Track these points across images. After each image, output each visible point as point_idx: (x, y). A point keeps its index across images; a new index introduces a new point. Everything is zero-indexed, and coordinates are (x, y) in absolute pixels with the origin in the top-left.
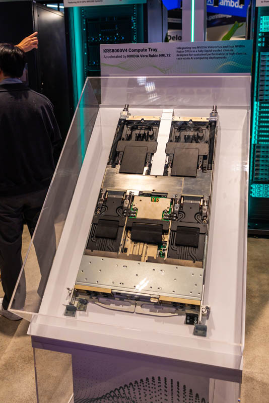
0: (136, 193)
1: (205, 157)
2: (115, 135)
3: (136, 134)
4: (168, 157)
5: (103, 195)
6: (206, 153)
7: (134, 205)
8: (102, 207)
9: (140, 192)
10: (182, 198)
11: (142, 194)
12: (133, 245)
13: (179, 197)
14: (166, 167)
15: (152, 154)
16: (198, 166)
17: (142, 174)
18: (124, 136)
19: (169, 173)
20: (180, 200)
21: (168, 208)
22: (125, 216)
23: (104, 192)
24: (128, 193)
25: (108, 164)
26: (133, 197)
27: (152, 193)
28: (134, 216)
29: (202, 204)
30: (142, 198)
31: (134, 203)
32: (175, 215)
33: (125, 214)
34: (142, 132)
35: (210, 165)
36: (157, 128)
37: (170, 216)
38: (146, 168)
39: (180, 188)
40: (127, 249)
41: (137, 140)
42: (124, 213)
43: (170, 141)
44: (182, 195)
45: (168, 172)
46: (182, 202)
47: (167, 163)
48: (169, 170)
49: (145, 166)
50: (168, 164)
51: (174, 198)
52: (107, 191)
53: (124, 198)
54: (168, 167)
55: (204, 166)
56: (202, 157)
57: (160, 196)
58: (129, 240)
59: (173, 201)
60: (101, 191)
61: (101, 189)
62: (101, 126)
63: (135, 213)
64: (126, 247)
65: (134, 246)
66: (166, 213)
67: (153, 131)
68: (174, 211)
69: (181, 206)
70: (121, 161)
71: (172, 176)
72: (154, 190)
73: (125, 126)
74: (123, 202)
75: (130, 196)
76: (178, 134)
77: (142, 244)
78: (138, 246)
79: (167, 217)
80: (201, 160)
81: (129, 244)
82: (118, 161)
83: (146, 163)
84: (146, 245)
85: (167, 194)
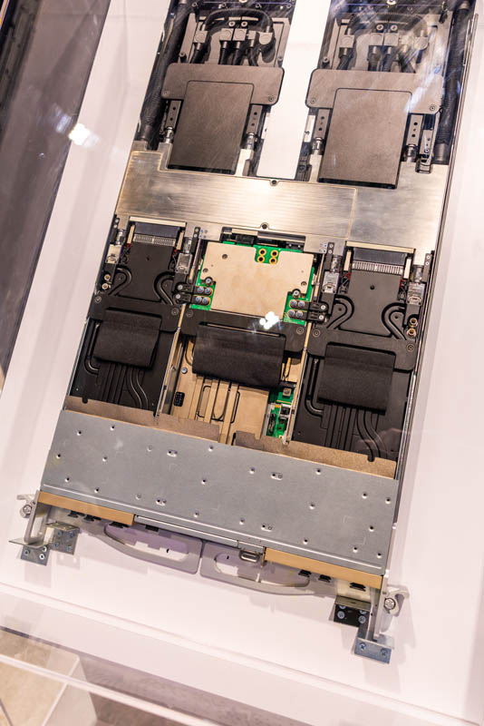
0: (214, 233)
1: (428, 121)
2: (161, 44)
3: (222, 42)
4: (313, 118)
5: (121, 234)
6: (432, 108)
7: (206, 270)
8: (117, 272)
9: (224, 229)
10: (349, 254)
11: (228, 237)
12: (199, 387)
13: (338, 252)
14: (307, 149)
15: (266, 108)
16: (405, 149)
17: (234, 173)
18: (187, 49)
19: (315, 171)
20: (342, 260)
21: (304, 283)
22: (181, 302)
23: (122, 226)
24: (190, 234)
25: (138, 137)
26: (205, 243)
27: (260, 233)
28: (207, 304)
29: (406, 276)
30: (228, 247)
31: (206, 263)
32: (323, 307)
33: (178, 296)
34: (240, 35)
35: (442, 147)
36: (286, 20)
37: (309, 308)
38: (246, 154)
39: (344, 221)
40: (183, 395)
41: (225, 63)
42: (176, 291)
43: (324, 65)
44: (349, 244)
45: (309, 167)
46: (346, 268)
47: (308, 139)
48: (315, 160)
49: (243, 145)
50: (313, 140)
51: (323, 251)
52: (131, 223)
53: (179, 248)
54: (311, 152)
55: (421, 152)
56: (419, 119)
57: (282, 245)
58: (190, 368)
59: (319, 262)
60: (113, 223)
61: (115, 216)
62: (125, 16)
63: (209, 294)
64: (180, 389)
65: (203, 389)
66: (296, 297)
67: (272, 30)
68: (321, 294)
69: (344, 279)
70: (174, 130)
71: (321, 180)
72: (265, 226)
73: (192, 16)
74: (173, 260)
75: (195, 240)
76: (347, 42)
77: (224, 386)
78: (213, 390)
79: (300, 312)
80: (415, 130)
81: (190, 383)
82: (166, 129)
83: (245, 137)
84: (234, 388)
85: (304, 238)
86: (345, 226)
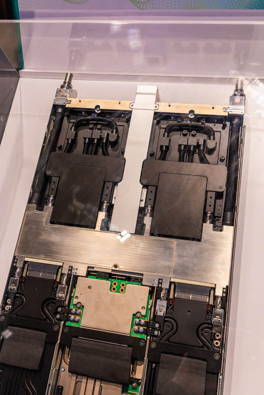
0: (82, 271)
1: (219, 195)
2: (45, 138)
3: (85, 139)
4: (145, 191)
5: (18, 270)
6: (221, 188)
7: (77, 297)
8: (16, 297)
9: (88, 267)
10: (173, 286)
11: (91, 273)
12: (73, 382)
13: (165, 286)
14: (142, 211)
15: (116, 184)
16: (205, 214)
17: (94, 228)
18: (62, 142)
19: (148, 227)
20: (169, 290)
21: (143, 308)
22: (60, 320)
23: (19, 265)
24: (65, 271)
25: (30, 201)
26: (76, 277)
27: (112, 270)
28: (78, 322)
29: (211, 303)
30: (92, 281)
31: (77, 292)
32: (157, 325)
33: (58, 316)
34: (96, 134)
35: (229, 214)
36: (125, 124)
37: (147, 324)
38: (102, 215)
39: (168, 264)
40: (62, 387)
41: (87, 153)
42: (57, 313)
43: (151, 155)
44: (172, 280)
45: (144, 225)
46: (171, 297)
47: (143, 205)
48: (148, 220)
49: (100, 209)
50: (146, 206)
51: (156, 285)
52: (25, 262)
53: (58, 280)
54: (145, 215)
55: (216, 215)
56: (213, 195)
57: (129, 279)
58: (67, 367)
59: (154, 293)
60: (13, 262)
61: (14, 257)
62: (21, 115)
63: (79, 315)
64: (60, 383)
65: (76, 383)
66: (139, 318)
67: (117, 132)
68: (155, 316)
69: (171, 303)
70: (55, 197)
71: (152, 234)
72: (116, 266)
73: (65, 118)
74: (54, 290)
75: (69, 276)
76: (164, 141)
77: (91, 382)
78: (83, 385)
79: (141, 329)
80: (211, 201)
81: (67, 380)
82: (49, 196)
83: (101, 204)
84: (98, 383)
85: (142, 275)
86: (169, 267)
